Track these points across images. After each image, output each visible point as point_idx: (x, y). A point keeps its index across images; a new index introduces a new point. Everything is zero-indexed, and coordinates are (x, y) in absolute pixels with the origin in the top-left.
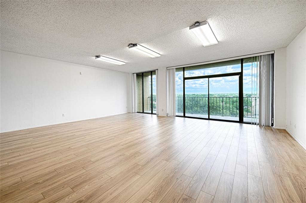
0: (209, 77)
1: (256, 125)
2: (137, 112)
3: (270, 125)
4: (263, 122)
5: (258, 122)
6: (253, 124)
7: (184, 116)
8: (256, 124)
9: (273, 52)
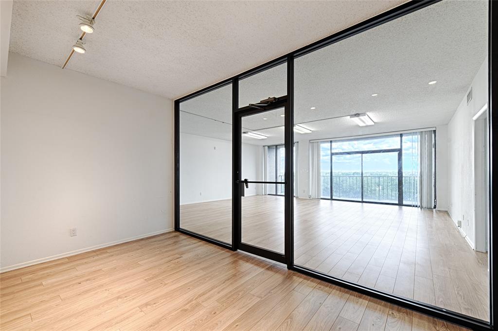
0: (363, 152)
1: (417, 208)
2: (269, 195)
3: (433, 208)
4: (424, 205)
5: (419, 204)
6: (414, 206)
7: (332, 199)
8: (417, 206)
9: (434, 129)
